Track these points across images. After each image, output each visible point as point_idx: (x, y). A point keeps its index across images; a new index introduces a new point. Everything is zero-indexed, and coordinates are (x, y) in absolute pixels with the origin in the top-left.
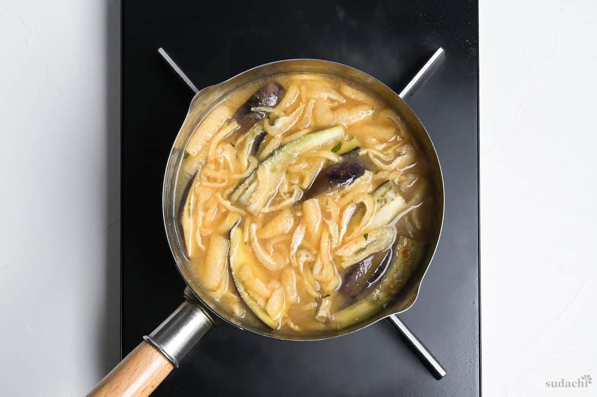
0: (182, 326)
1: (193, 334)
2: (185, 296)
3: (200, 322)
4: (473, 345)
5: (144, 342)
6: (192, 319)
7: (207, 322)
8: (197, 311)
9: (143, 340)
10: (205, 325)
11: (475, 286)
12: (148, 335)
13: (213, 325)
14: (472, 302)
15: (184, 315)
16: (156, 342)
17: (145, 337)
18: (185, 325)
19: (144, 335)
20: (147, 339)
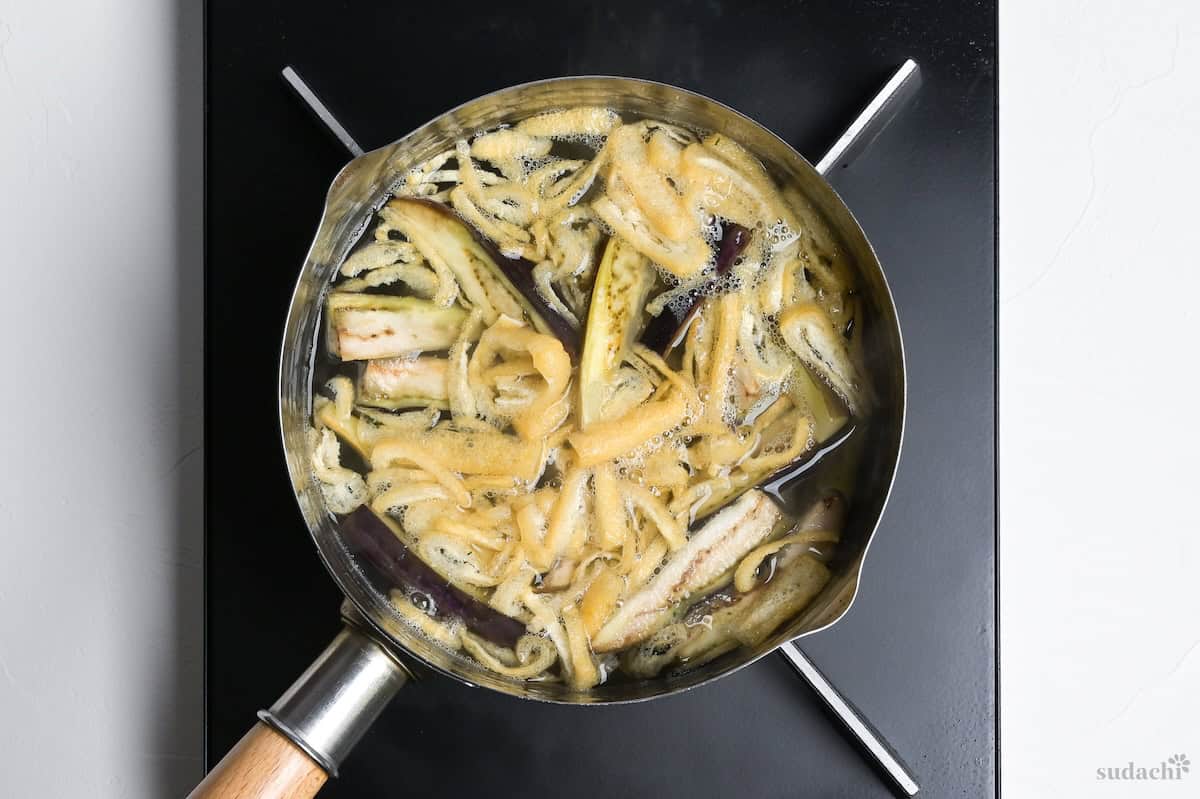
0: (341, 685)
1: (365, 702)
2: (343, 619)
3: (380, 675)
4: (981, 725)
5: (259, 724)
6: (361, 668)
7: (394, 673)
8: (370, 650)
9: (258, 719)
10: (390, 682)
11: (986, 593)
12: (267, 708)
13: (409, 679)
14: (979, 630)
15: (342, 661)
16: (285, 724)
17: (261, 714)
18: (347, 681)
19: (259, 709)
20: (266, 718)
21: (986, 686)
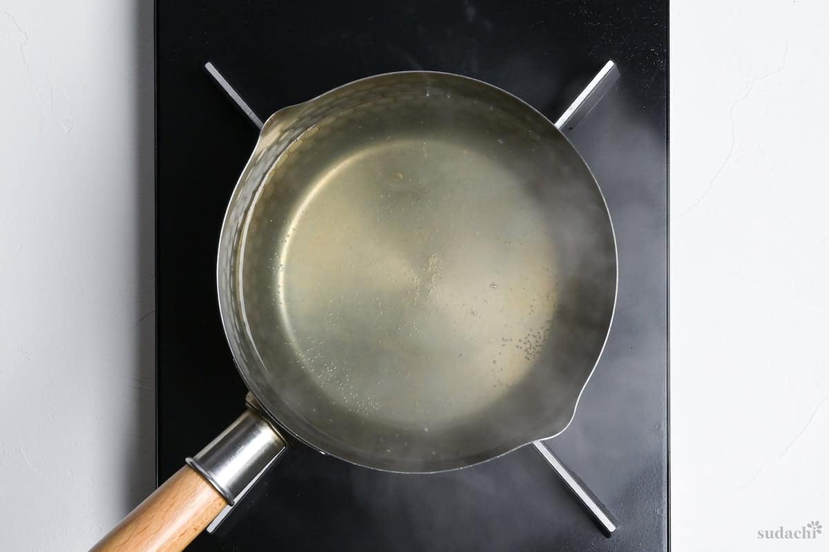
0: (240, 446)
1: (256, 458)
2: (247, 404)
3: (267, 441)
4: (659, 487)
5: (186, 466)
6: (255, 436)
7: (276, 441)
8: (262, 425)
9: (186, 463)
10: (273, 446)
12: (192, 456)
14: (658, 426)
15: (243, 430)
16: (203, 468)
17: (188, 460)
18: (245, 444)
19: (187, 457)
20: (191, 463)
21: (661, 462)
